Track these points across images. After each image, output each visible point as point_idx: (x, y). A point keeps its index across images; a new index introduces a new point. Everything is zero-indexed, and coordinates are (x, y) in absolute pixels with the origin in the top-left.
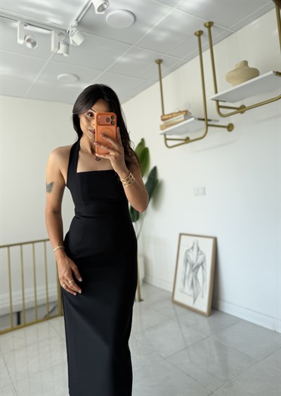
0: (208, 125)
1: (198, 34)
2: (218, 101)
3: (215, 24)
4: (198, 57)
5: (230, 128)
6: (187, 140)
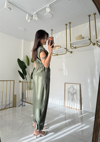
0: (67, 51)
1: (66, 25)
2: (71, 44)
3: (71, 23)
4: (66, 30)
5: (71, 52)
6: (57, 55)
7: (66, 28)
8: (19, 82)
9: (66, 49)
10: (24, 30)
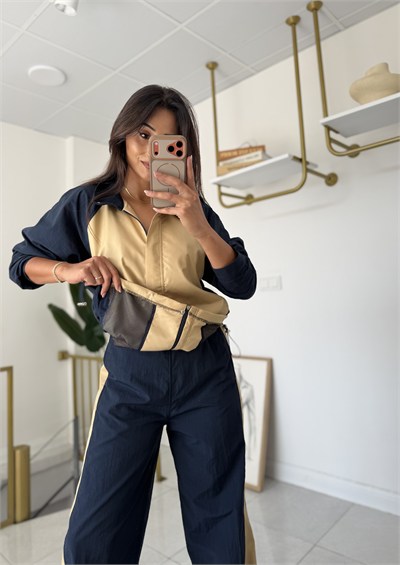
0: (308, 170)
1: (292, 20)
4: (292, 59)
5: (331, 179)
6: (249, 199)
7: (291, 45)
8: (55, 356)
9: (301, 160)
10: (61, 79)
